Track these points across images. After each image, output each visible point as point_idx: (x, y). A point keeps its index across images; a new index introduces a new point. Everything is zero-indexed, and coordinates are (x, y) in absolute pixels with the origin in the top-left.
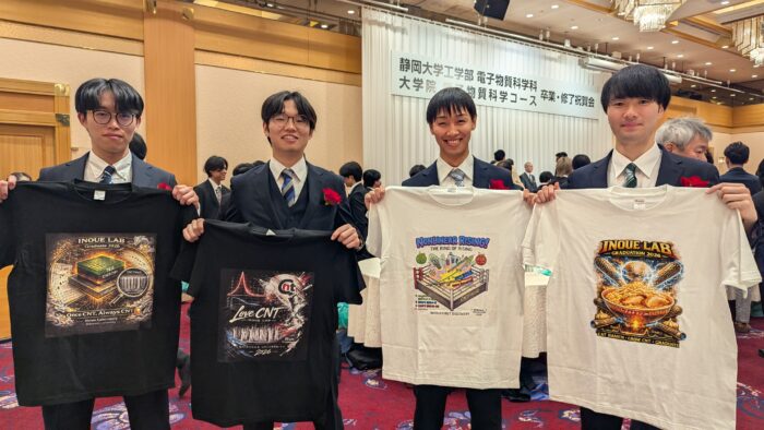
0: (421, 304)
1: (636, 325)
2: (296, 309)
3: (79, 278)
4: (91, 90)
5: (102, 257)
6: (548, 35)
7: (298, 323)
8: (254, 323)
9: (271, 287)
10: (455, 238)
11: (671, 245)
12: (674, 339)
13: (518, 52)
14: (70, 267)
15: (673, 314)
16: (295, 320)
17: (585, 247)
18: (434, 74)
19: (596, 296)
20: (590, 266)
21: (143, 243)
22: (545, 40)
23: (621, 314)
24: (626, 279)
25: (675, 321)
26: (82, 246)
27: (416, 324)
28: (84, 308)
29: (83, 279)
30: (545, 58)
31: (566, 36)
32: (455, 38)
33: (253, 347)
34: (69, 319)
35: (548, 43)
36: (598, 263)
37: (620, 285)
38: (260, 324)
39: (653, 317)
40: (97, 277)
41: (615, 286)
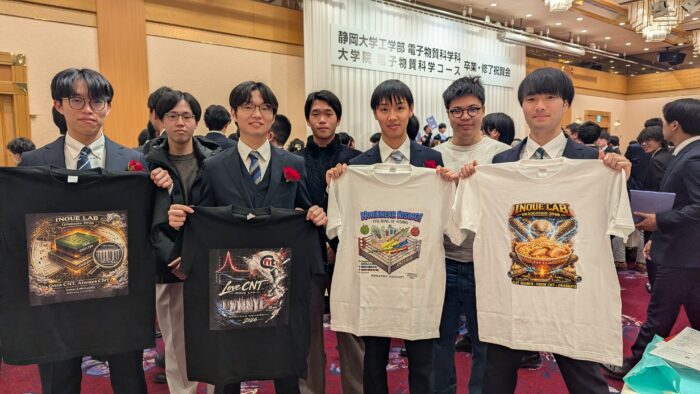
0: (364, 268)
1: (542, 272)
2: (277, 281)
3: (58, 252)
4: (66, 79)
5: (78, 234)
6: (470, 11)
7: (279, 293)
8: (240, 296)
9: (254, 263)
10: (394, 212)
11: (567, 206)
12: (573, 282)
13: (444, 26)
14: (49, 243)
15: (571, 262)
16: (277, 290)
17: (501, 211)
18: (370, 46)
19: (511, 250)
20: (506, 226)
21: (115, 219)
22: (468, 15)
23: (530, 264)
24: (534, 235)
25: (573, 267)
26: (60, 224)
27: (359, 284)
28: (64, 279)
29: (62, 254)
30: (468, 32)
31: (486, 12)
32: (388, 13)
33: (241, 316)
34: (51, 289)
35: (470, 19)
36: (512, 223)
37: (529, 241)
38: (247, 296)
39: (555, 265)
40: (74, 251)
41: (525, 241)
